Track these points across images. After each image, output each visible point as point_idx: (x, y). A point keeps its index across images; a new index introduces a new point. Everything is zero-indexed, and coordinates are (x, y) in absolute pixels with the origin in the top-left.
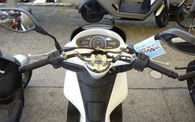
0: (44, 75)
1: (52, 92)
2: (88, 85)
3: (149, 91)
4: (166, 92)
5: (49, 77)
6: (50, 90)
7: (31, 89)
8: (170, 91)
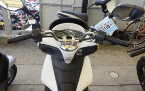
0: (26, 76)
1: (31, 88)
2: (61, 70)
3: (110, 87)
4: (123, 88)
5: (30, 77)
6: (30, 87)
7: (14, 87)
8: (127, 87)
